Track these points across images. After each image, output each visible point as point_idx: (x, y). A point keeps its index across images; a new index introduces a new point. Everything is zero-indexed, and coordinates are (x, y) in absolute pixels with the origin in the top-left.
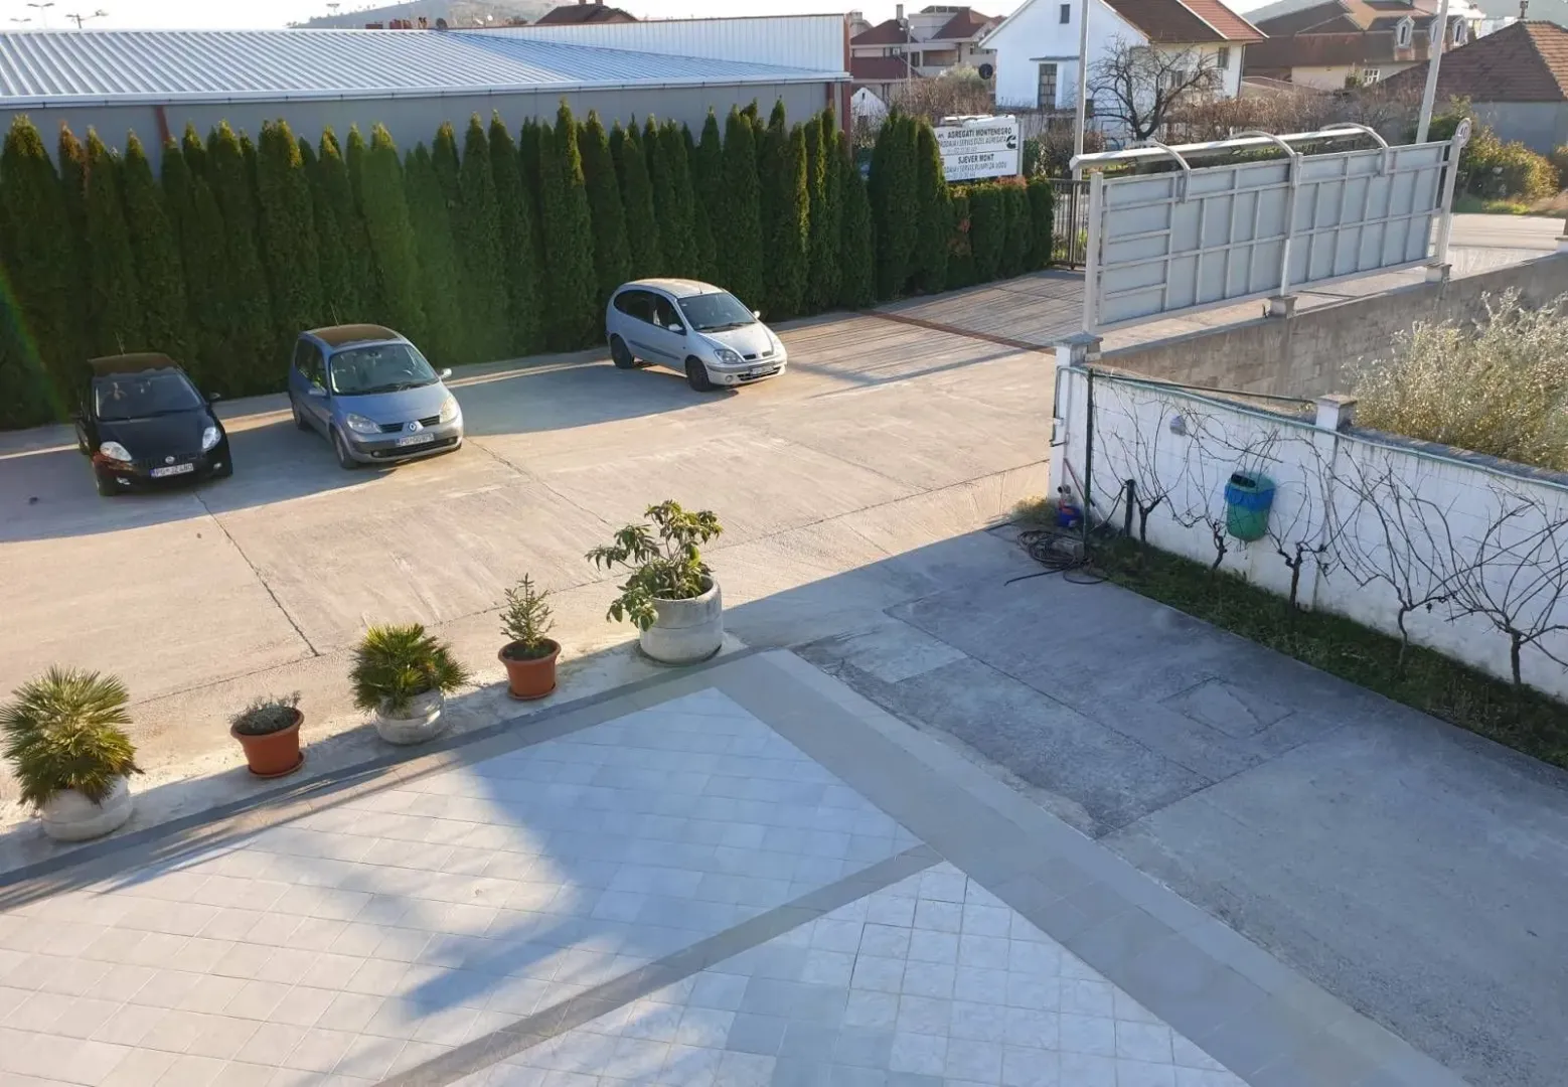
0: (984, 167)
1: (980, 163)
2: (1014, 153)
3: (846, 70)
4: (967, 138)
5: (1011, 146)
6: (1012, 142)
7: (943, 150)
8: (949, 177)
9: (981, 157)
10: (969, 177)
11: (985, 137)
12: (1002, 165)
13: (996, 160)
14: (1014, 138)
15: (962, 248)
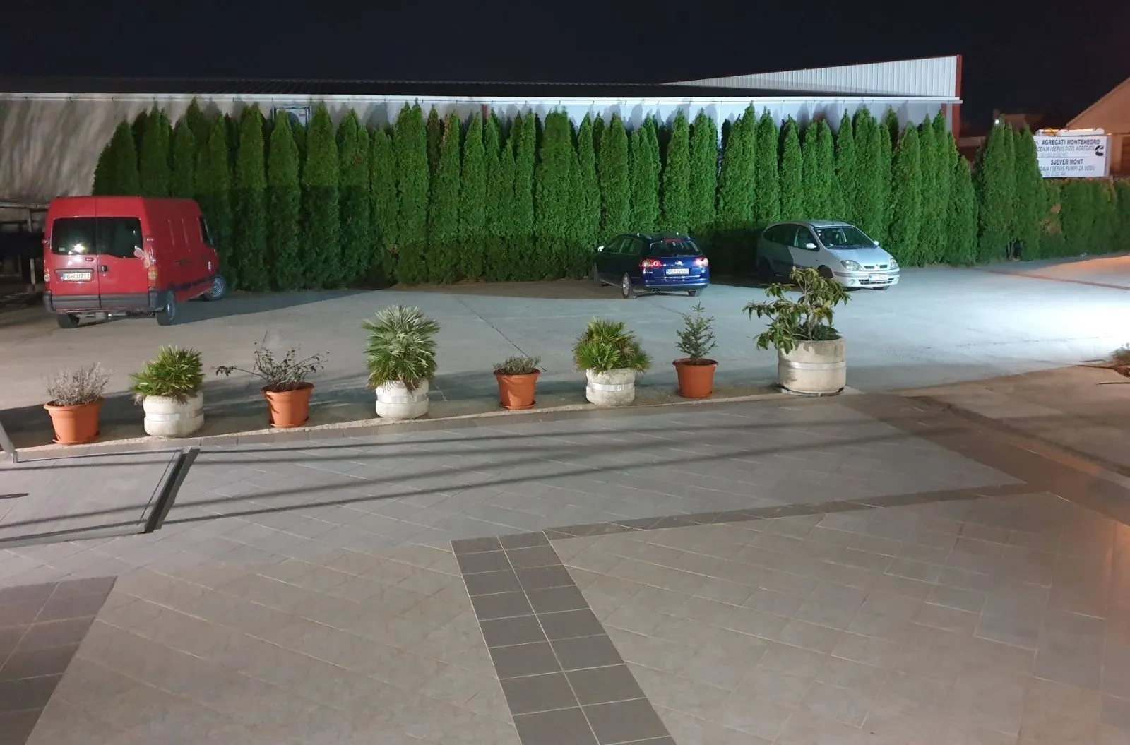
0: (1072, 168)
1: (1069, 165)
2: (1102, 160)
3: (956, 96)
4: (1060, 145)
5: (1100, 154)
6: (1100, 151)
7: (1039, 154)
8: (1044, 174)
9: (1072, 162)
10: (1060, 176)
11: (1076, 146)
12: (1090, 168)
13: (1086, 163)
14: (1102, 148)
15: (1052, 227)
